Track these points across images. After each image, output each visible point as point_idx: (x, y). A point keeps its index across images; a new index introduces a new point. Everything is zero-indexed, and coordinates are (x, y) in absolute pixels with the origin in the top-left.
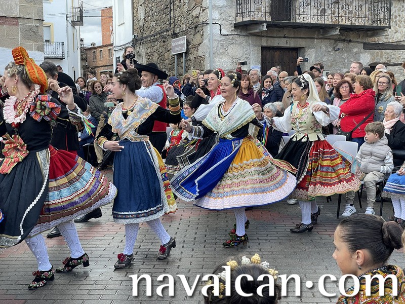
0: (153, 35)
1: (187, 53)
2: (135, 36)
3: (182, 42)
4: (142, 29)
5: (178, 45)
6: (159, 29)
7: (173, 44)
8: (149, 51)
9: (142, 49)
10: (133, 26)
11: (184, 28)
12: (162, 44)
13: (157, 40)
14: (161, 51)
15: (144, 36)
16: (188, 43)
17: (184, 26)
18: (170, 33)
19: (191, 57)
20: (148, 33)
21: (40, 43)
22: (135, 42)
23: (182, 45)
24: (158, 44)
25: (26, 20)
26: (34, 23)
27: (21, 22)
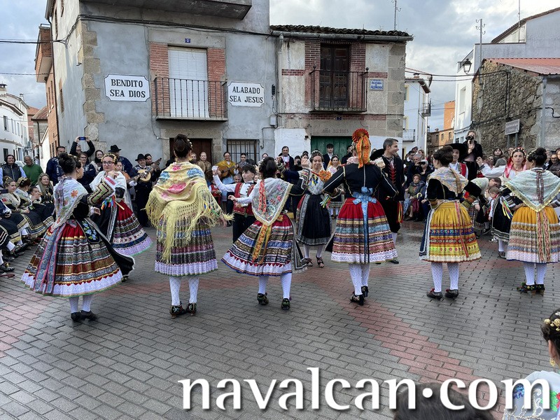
0: (489, 120)
1: (519, 133)
2: (473, 122)
3: (516, 125)
4: (480, 116)
5: (512, 127)
6: (494, 115)
7: (507, 127)
8: (484, 132)
9: (478, 132)
10: (472, 114)
11: (518, 113)
12: (497, 127)
13: (492, 124)
14: (495, 132)
15: (481, 121)
16: (521, 125)
17: (518, 112)
18: (505, 118)
19: (524, 137)
20: (484, 119)
21: (400, 131)
22: (473, 126)
23: (515, 127)
24: (493, 127)
25: (392, 116)
26: (397, 118)
27: (388, 118)
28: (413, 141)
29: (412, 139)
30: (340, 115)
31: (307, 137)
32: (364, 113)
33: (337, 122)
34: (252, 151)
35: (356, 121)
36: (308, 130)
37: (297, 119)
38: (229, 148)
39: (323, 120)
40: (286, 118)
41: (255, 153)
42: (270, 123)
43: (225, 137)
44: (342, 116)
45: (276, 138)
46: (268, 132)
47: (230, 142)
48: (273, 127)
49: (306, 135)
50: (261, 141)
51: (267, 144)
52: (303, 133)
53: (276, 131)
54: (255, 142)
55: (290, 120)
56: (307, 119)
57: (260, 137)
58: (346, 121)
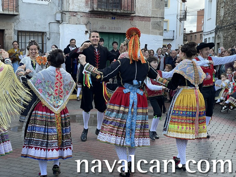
0: (228, 25)
2: (217, 26)
4: (222, 22)
6: (232, 21)
8: (225, 35)
9: (221, 34)
10: (217, 20)
13: (231, 28)
14: (233, 35)
15: (223, 26)
20: (225, 24)
21: (161, 31)
22: (217, 30)
24: (231, 30)
25: (154, 18)
26: (159, 20)
27: (152, 20)
28: (172, 40)
29: (172, 38)
30: (114, 16)
31: (87, 32)
32: (133, 15)
33: (111, 21)
34: (40, 41)
35: (127, 21)
36: (88, 26)
37: (79, 16)
38: (20, 38)
39: (100, 19)
40: (69, 15)
41: (43, 44)
42: (55, 18)
43: (16, 29)
44: (116, 16)
45: (61, 31)
46: (54, 26)
47: (20, 33)
48: (58, 22)
49: (86, 30)
50: (48, 33)
51: (53, 36)
52: (84, 28)
53: (61, 26)
54: (43, 34)
55: (73, 17)
56: (87, 17)
57: (46, 30)
58: (119, 21)
